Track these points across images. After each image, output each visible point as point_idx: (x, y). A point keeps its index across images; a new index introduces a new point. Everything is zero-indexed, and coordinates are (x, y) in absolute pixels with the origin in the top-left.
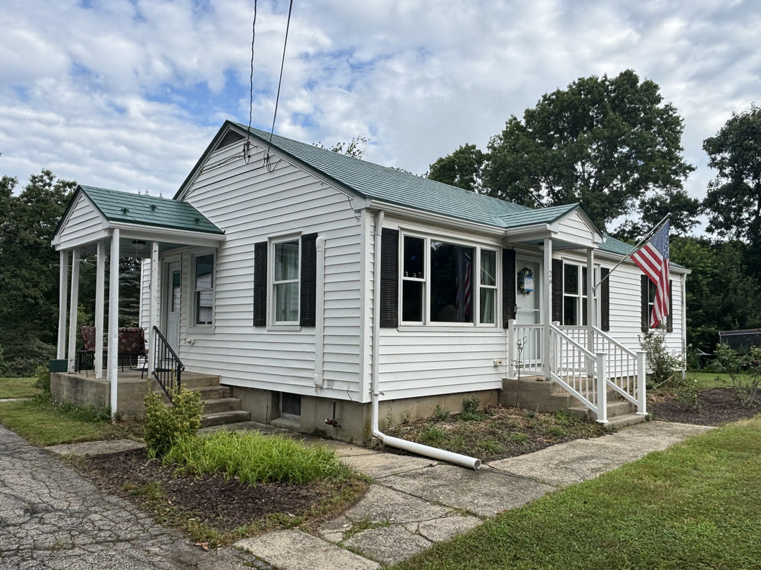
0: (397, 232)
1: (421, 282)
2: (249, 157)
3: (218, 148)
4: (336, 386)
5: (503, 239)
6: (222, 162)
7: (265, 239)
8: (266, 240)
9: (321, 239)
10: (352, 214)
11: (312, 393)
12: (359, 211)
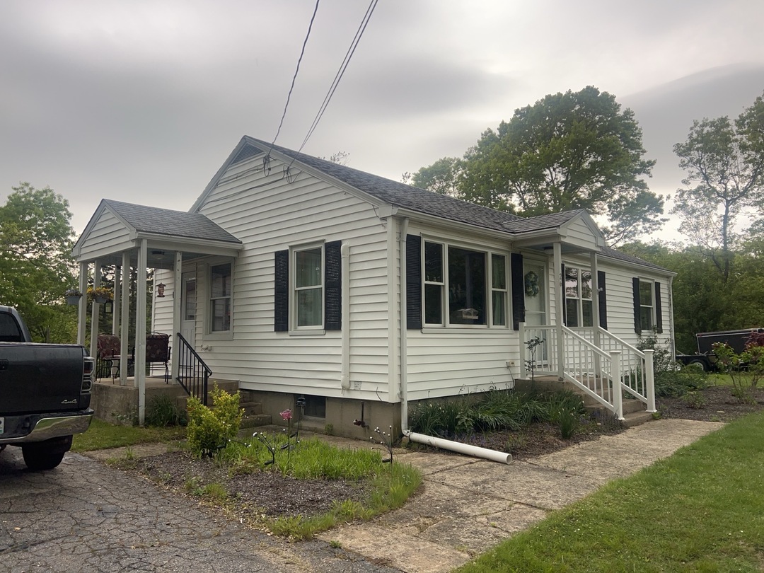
0: (419, 238)
1: (440, 286)
2: (270, 169)
3: (234, 162)
4: (363, 387)
5: (512, 243)
6: (239, 175)
7: (285, 248)
8: (288, 248)
9: (344, 247)
10: (378, 222)
11: (339, 394)
12: (384, 219)
